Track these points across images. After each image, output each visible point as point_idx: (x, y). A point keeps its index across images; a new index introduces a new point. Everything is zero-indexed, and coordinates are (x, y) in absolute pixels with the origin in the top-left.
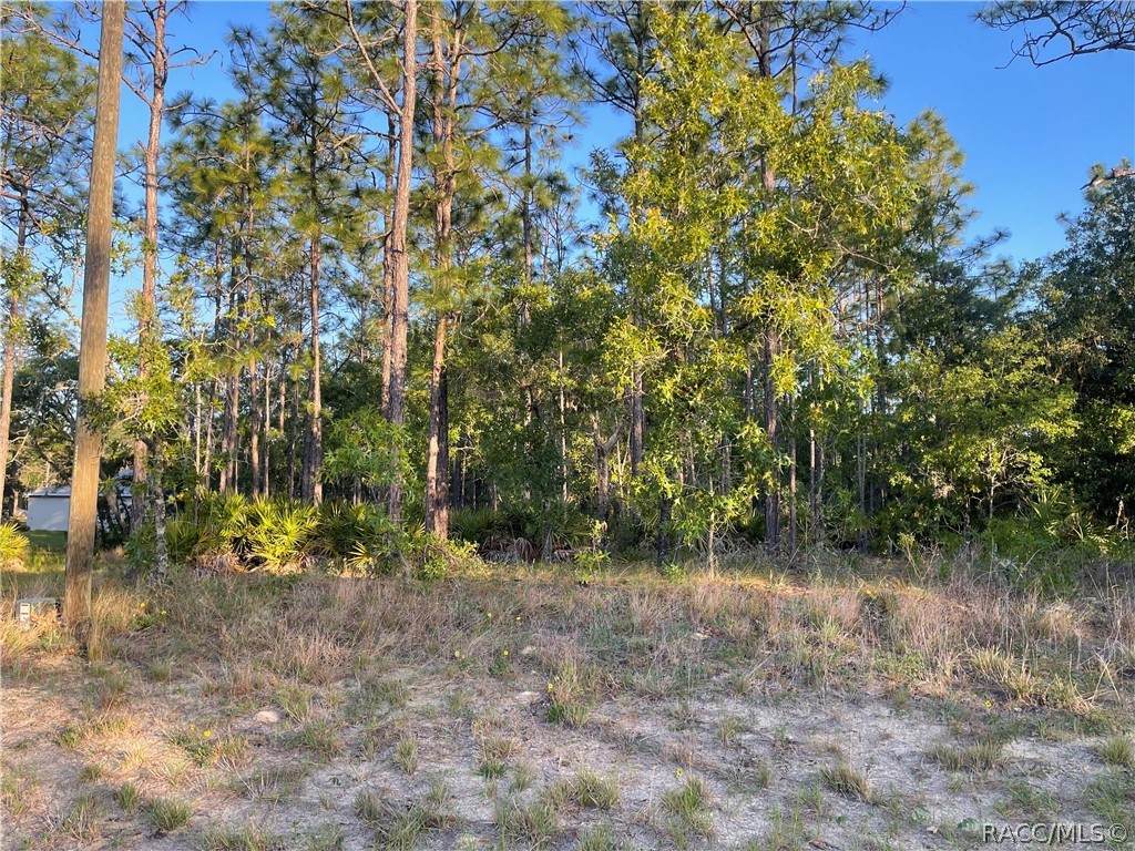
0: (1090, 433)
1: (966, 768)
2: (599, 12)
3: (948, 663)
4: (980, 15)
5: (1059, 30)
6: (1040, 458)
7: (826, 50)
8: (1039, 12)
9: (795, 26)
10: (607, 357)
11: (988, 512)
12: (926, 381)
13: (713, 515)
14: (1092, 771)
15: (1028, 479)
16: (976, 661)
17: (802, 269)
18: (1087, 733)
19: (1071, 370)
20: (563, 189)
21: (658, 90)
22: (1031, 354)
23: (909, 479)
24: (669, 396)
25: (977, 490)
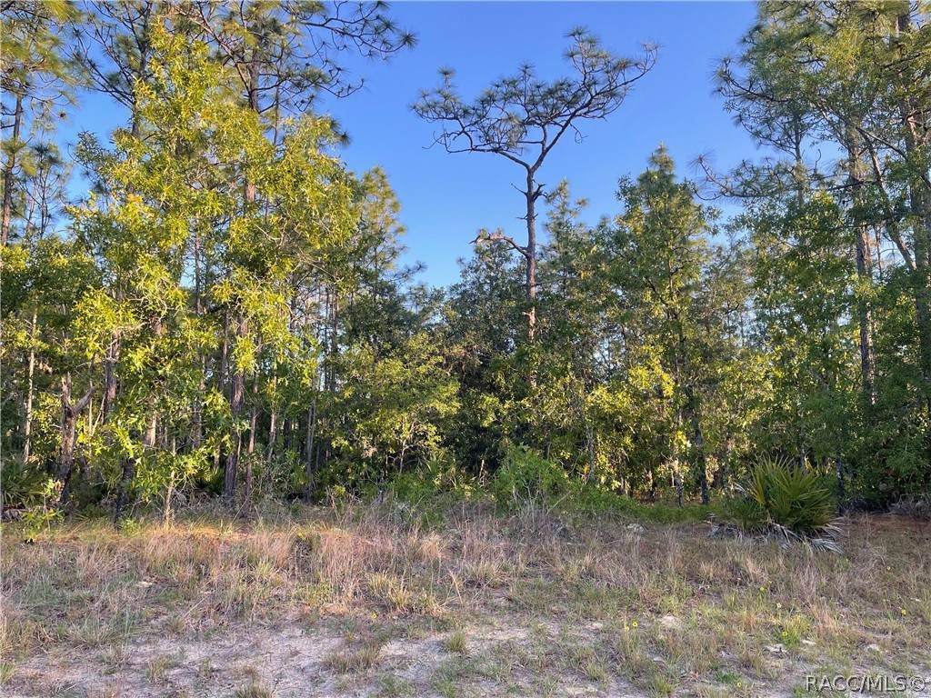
0: (466, 411)
1: (352, 670)
2: (107, 13)
3: (351, 586)
4: (415, 108)
5: (463, 131)
6: (435, 428)
7: (303, 102)
8: (452, 116)
9: (279, 76)
10: (78, 323)
11: (399, 469)
12: (364, 367)
13: (173, 473)
14: (438, 658)
15: (426, 443)
16: (371, 583)
17: (268, 269)
18: (439, 630)
19: (457, 368)
20: (53, 161)
21: (151, 93)
22: (433, 354)
23: (346, 443)
24: (139, 364)
25: (392, 451)
